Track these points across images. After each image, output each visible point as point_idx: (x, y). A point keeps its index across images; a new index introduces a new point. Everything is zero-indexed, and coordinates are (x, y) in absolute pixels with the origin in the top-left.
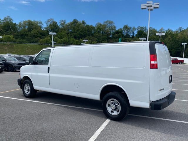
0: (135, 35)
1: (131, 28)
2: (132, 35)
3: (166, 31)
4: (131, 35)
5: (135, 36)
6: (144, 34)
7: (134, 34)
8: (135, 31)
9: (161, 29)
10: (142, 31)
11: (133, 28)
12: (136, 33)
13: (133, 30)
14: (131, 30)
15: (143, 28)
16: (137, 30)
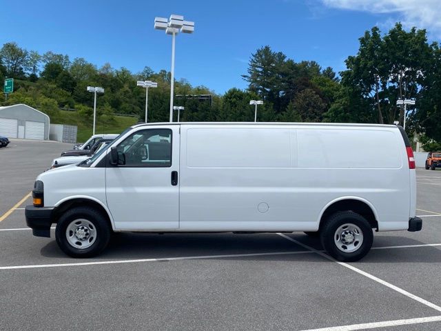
0: (38, 74)
1: (26, 53)
2: (30, 73)
3: (117, 72)
4: (28, 73)
5: (39, 76)
6: (64, 75)
7: (35, 69)
8: (39, 63)
9: (104, 65)
10: (58, 65)
11: (32, 55)
12: (42, 70)
13: (32, 60)
14: (26, 58)
15: (60, 57)
16: (44, 61)
